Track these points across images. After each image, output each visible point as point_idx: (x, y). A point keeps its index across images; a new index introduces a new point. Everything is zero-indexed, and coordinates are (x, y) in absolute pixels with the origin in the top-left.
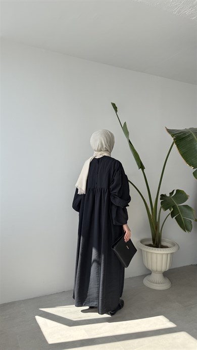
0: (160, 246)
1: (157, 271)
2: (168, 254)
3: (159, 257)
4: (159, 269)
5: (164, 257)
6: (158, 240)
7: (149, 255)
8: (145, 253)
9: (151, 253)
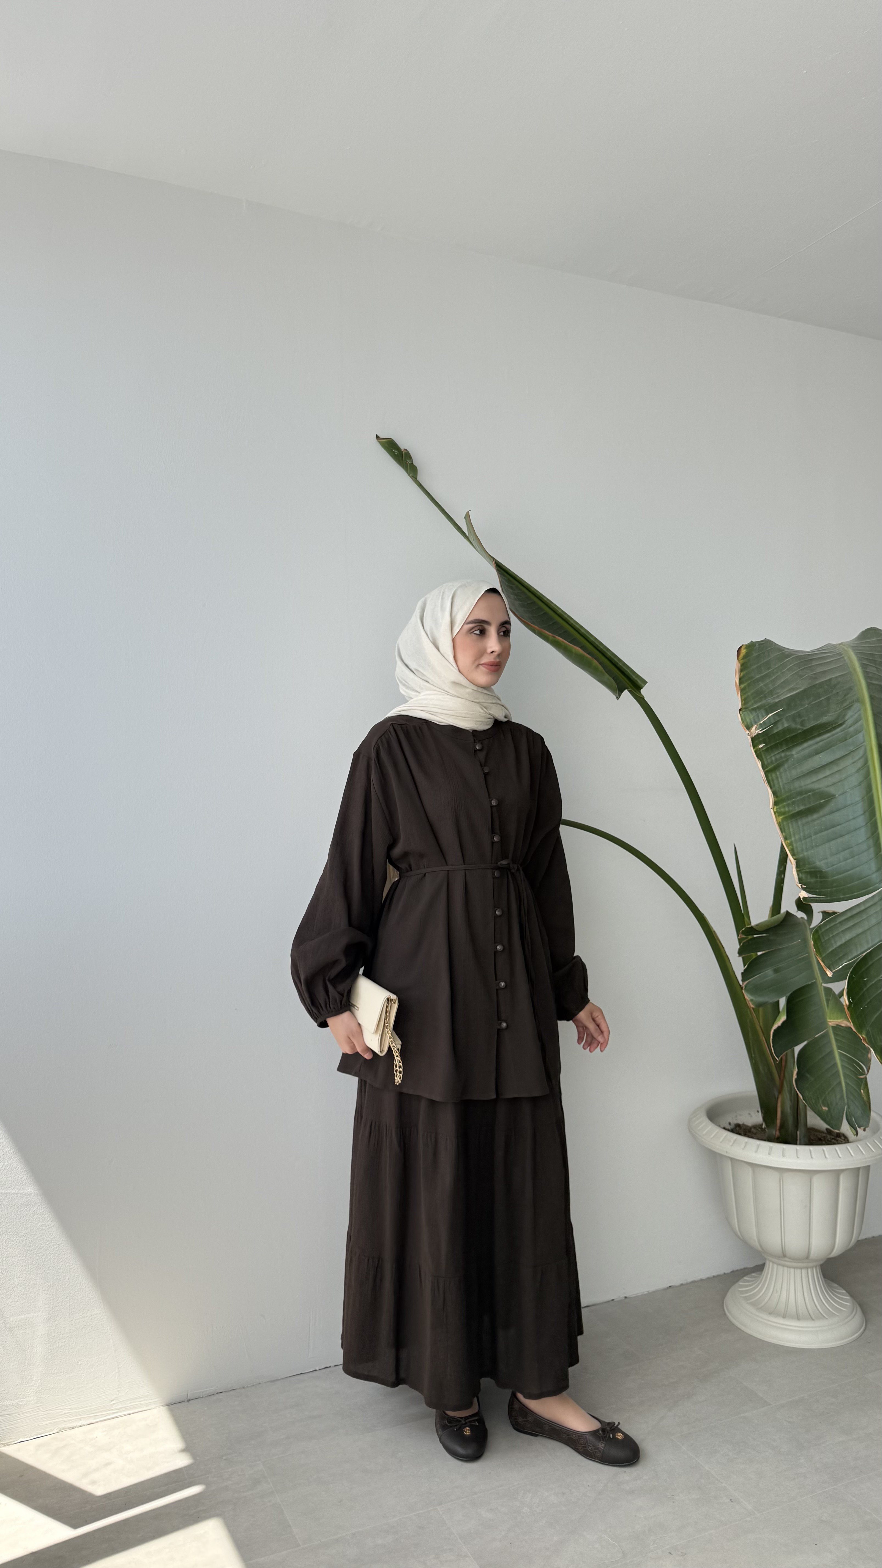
0: (802, 1131)
1: (784, 1256)
2: (837, 1173)
3: (794, 1189)
4: (795, 1243)
5: (821, 1188)
7: (747, 1176)
8: (728, 1166)
9: (753, 1166)
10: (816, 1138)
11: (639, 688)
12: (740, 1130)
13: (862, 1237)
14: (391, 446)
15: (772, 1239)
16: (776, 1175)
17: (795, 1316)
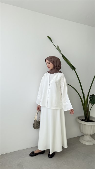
0: (89, 120)
1: (88, 134)
3: (90, 127)
4: (89, 133)
6: (88, 117)
8: (81, 125)
9: (85, 125)
11: (75, 70)
14: (49, 37)
15: (87, 133)
16: (87, 126)
17: (87, 141)
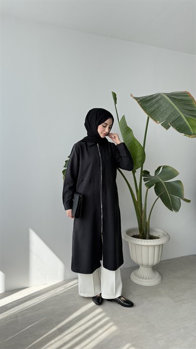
2: (155, 246)
4: (145, 262)
9: (142, 245)
10: (152, 238)
12: (134, 236)
13: (162, 260)
15: (140, 261)
17: (145, 279)
